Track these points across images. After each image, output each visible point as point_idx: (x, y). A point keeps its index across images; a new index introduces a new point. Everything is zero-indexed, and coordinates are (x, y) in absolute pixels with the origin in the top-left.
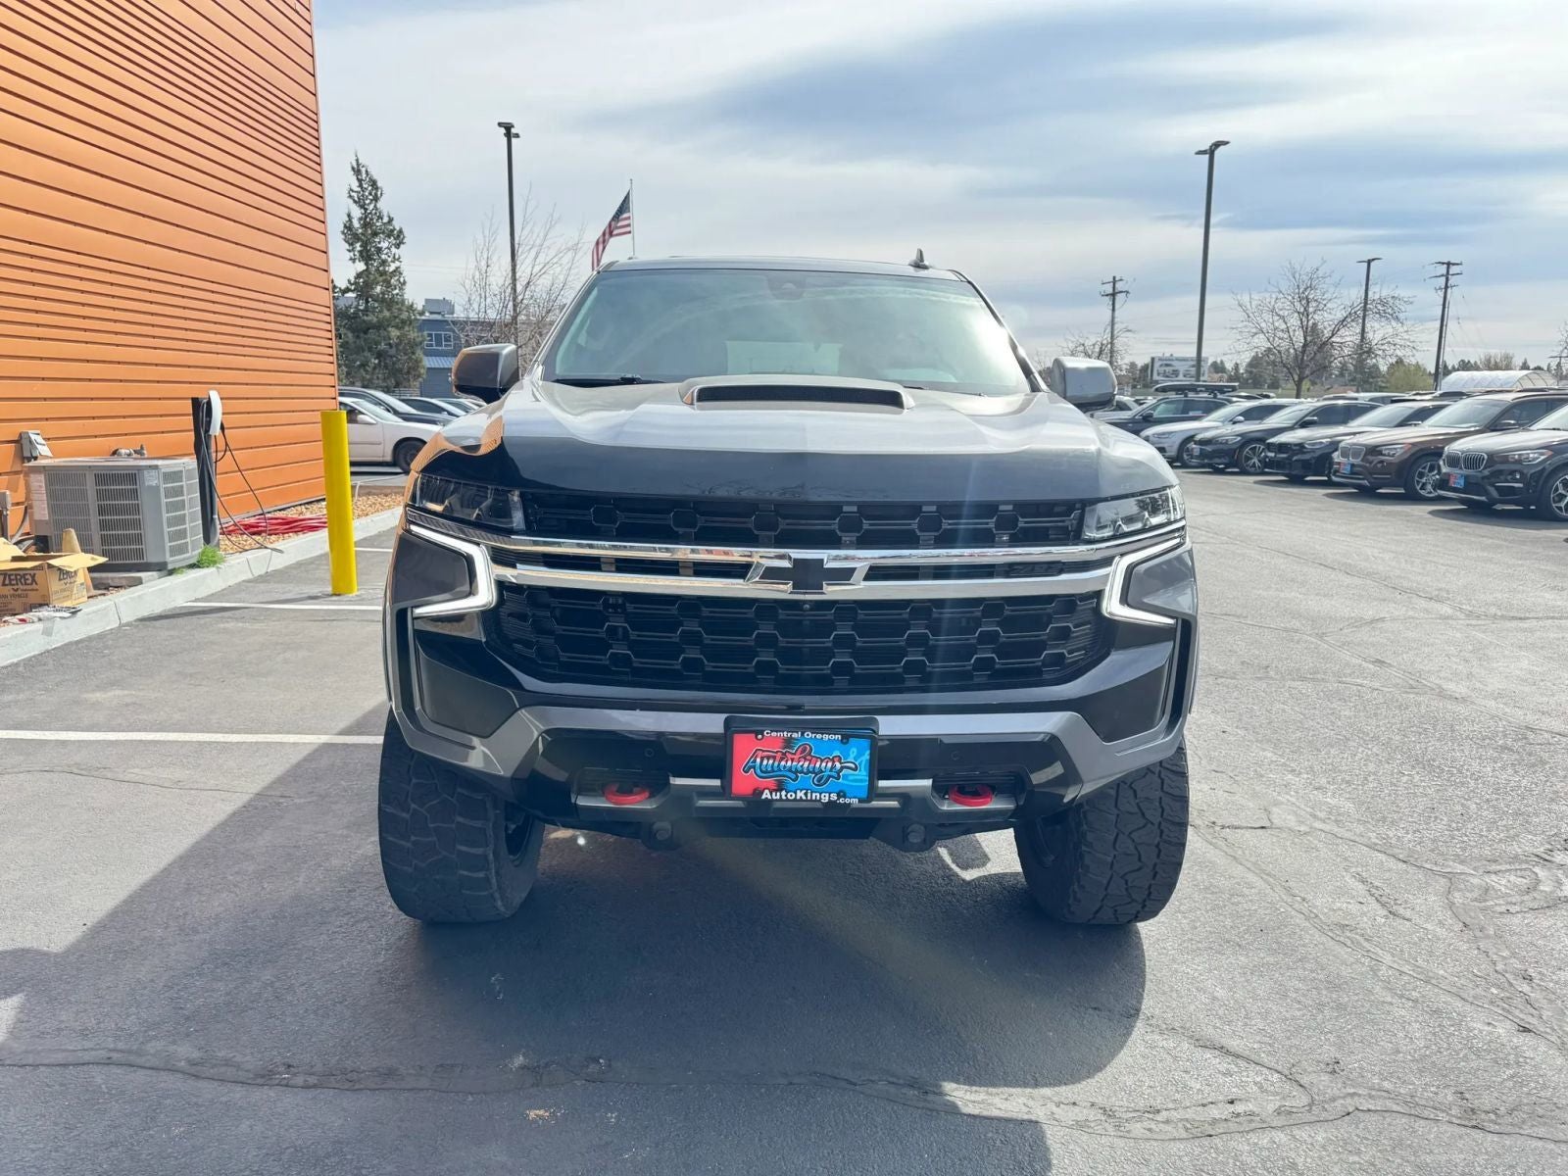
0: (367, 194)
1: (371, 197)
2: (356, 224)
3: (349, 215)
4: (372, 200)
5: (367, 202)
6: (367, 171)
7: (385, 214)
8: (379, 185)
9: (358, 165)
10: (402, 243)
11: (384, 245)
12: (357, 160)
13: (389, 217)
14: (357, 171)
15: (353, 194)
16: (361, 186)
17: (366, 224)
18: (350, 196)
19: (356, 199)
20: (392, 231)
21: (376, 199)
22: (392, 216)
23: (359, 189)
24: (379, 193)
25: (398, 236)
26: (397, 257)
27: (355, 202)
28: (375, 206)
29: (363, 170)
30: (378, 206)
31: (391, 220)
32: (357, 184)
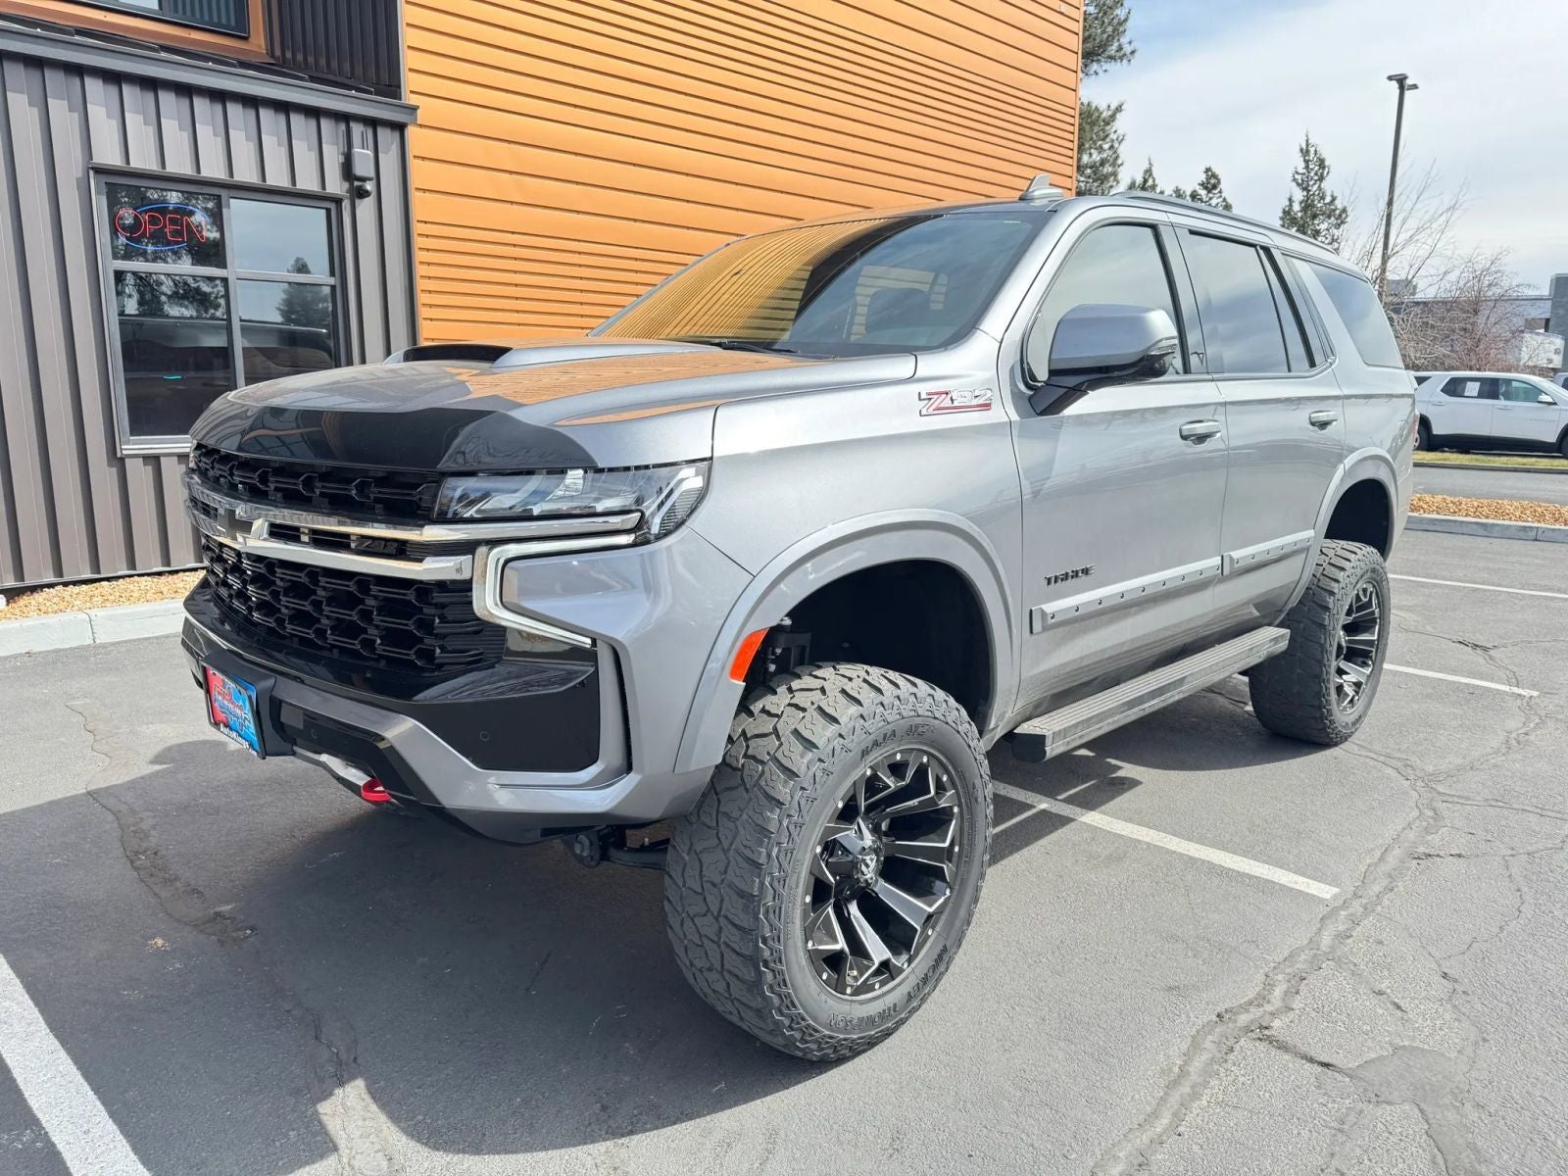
0: (1312, 174)
1: (1316, 178)
2: (1296, 207)
3: (1290, 200)
4: (1316, 181)
5: (1311, 183)
6: (1316, 151)
7: (1328, 194)
8: (1327, 163)
9: (1307, 145)
10: (1343, 222)
11: (1323, 227)
12: (1307, 141)
13: (1332, 196)
14: (1305, 152)
15: (1297, 176)
16: (1307, 167)
17: (1307, 206)
18: (1295, 180)
19: (1300, 181)
20: (1334, 210)
21: (1321, 179)
22: (1335, 194)
23: (1305, 171)
24: (1325, 172)
25: (1340, 215)
26: (1336, 237)
27: (1298, 184)
28: (1319, 187)
29: (1312, 150)
30: (1323, 185)
31: (1334, 199)
32: (1303, 165)
